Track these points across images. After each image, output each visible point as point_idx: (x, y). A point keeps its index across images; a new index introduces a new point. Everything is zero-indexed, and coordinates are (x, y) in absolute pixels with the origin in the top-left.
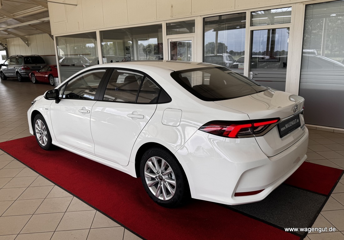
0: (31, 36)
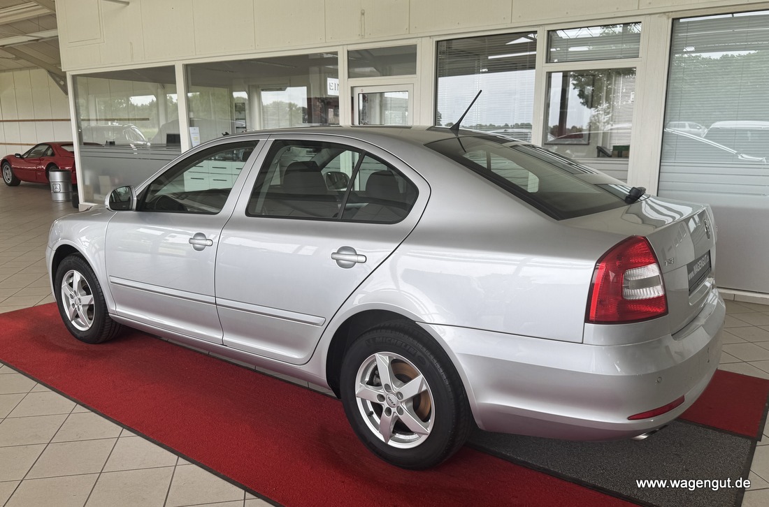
0: (1, 75)
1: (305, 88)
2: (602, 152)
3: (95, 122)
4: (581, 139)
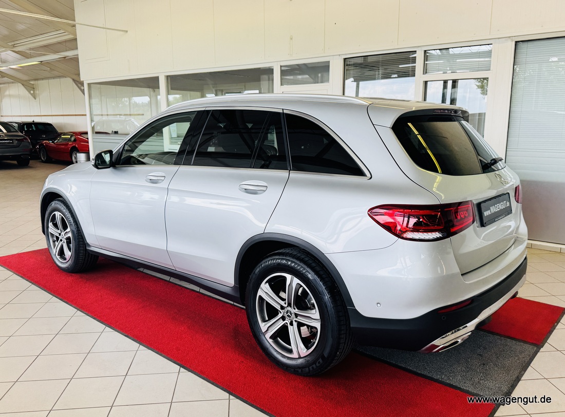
0: (40, 82)
3: (106, 117)
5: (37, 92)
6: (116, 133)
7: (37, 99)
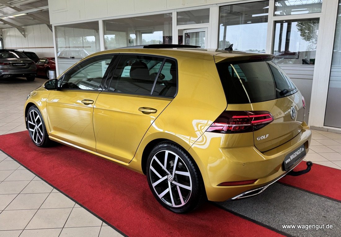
1: (162, 31)
2: (305, 62)
3: (69, 48)
4: (294, 56)
5: (26, 33)
6: (73, 58)
7: (27, 38)
